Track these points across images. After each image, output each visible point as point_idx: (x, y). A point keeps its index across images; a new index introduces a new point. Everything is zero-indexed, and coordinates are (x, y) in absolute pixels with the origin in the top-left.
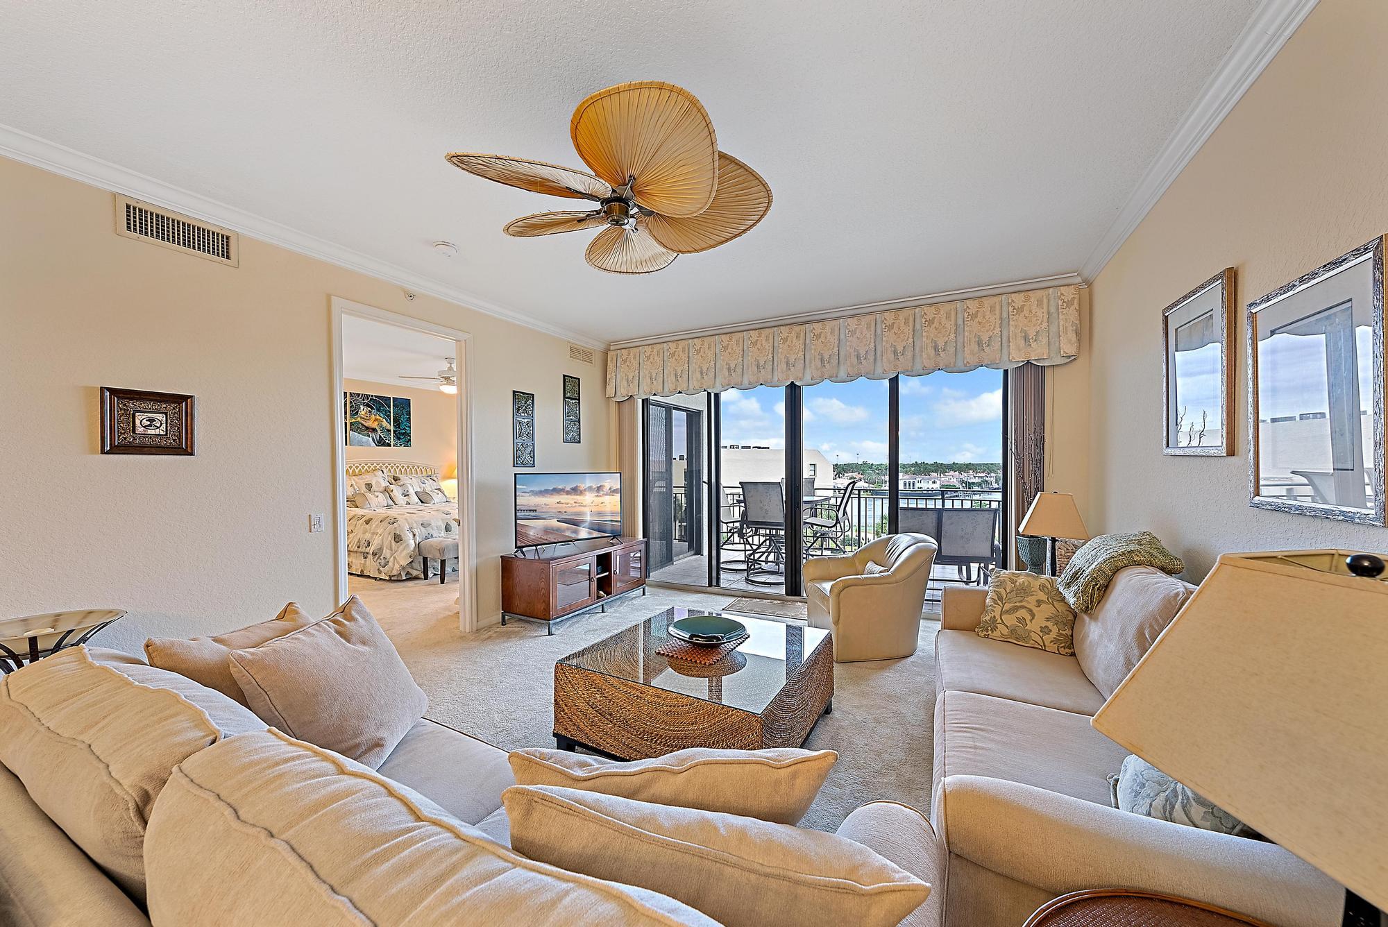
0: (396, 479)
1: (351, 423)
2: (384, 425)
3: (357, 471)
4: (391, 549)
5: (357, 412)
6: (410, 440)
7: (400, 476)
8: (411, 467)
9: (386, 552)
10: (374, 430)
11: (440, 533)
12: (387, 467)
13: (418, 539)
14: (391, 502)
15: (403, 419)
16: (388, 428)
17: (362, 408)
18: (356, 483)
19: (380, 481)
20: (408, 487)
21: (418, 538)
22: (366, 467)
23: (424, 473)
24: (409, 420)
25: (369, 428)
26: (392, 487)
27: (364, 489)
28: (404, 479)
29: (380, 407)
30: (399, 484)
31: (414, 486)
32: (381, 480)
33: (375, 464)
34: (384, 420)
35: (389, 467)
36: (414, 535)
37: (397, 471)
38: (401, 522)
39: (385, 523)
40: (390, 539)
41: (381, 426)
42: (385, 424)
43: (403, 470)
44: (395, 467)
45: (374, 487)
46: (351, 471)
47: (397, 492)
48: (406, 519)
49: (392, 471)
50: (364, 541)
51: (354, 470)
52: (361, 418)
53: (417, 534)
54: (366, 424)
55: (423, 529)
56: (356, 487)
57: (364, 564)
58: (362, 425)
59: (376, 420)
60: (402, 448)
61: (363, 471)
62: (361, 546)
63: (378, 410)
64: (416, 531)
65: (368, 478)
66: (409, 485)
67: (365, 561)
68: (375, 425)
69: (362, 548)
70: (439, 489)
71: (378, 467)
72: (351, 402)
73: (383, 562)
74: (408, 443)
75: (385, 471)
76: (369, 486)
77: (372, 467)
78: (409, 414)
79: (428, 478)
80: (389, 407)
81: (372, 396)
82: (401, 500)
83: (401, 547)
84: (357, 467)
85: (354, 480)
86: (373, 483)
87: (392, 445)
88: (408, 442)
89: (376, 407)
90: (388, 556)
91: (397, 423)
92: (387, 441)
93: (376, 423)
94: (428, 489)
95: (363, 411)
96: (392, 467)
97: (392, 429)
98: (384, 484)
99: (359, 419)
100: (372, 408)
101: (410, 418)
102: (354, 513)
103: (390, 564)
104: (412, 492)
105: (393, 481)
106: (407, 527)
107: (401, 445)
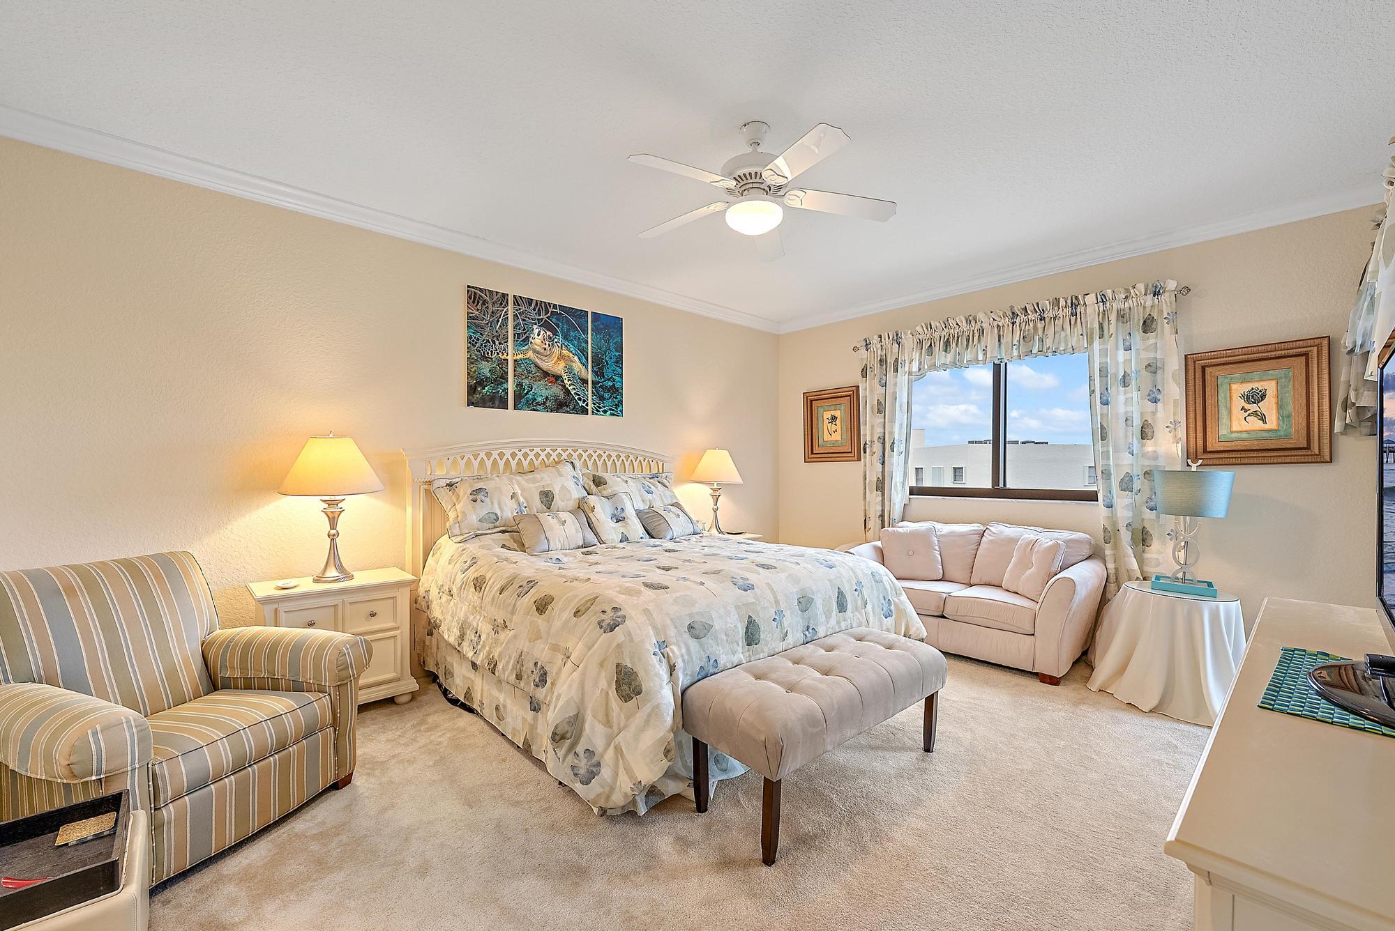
0: (598, 482)
1: (515, 361)
2: (576, 370)
3: (525, 463)
4: (608, 723)
5: (528, 338)
6: (621, 402)
7: (606, 476)
8: (623, 457)
9: (594, 733)
10: (558, 378)
11: (734, 653)
12: (580, 456)
13: (682, 679)
14: (591, 537)
15: (610, 358)
16: (583, 375)
17: (536, 331)
18: (523, 490)
19: (568, 487)
20: (622, 501)
21: (681, 676)
22: (543, 455)
23: (646, 471)
24: (619, 361)
25: (548, 374)
26: (592, 500)
27: (537, 503)
28: (615, 483)
29: (568, 330)
30: (605, 493)
31: (633, 497)
32: (571, 484)
33: (559, 450)
34: (576, 358)
35: (585, 456)
36: (672, 669)
37: (600, 464)
38: (635, 622)
39: (588, 623)
40: (603, 684)
41: (569, 370)
42: (577, 366)
43: (609, 464)
44: (595, 456)
45: (558, 502)
46: (514, 463)
47: (602, 512)
48: (646, 612)
49: (590, 464)
50: (531, 665)
51: (519, 463)
52: (535, 352)
53: (680, 664)
54: (544, 366)
55: (693, 643)
56: (522, 499)
57: (533, 727)
58: (537, 366)
59: (561, 357)
60: (607, 418)
61: (537, 463)
62: (525, 677)
63: (566, 337)
64: (675, 651)
65: (547, 479)
66: (624, 497)
67: (535, 719)
68: (559, 369)
69: (528, 683)
70: (677, 505)
71: (565, 456)
72: (515, 316)
73: (583, 764)
74: (616, 409)
75: (577, 464)
76: (547, 497)
77: (554, 456)
78: (620, 348)
79: (655, 481)
80: (585, 332)
81: (555, 306)
82: (610, 531)
83: (639, 717)
84: (526, 455)
85: (519, 484)
86: (556, 492)
87: (590, 412)
88: (617, 406)
89: (562, 330)
90: (599, 743)
91: (599, 367)
92: (581, 403)
93: (562, 365)
94: (658, 506)
95: (538, 337)
96: (590, 456)
97: (590, 377)
98: (577, 493)
99: (530, 354)
100: (555, 333)
101: (621, 356)
102: (509, 570)
103: (606, 772)
104: (630, 512)
105: (593, 486)
106: (651, 644)
107: (605, 412)
